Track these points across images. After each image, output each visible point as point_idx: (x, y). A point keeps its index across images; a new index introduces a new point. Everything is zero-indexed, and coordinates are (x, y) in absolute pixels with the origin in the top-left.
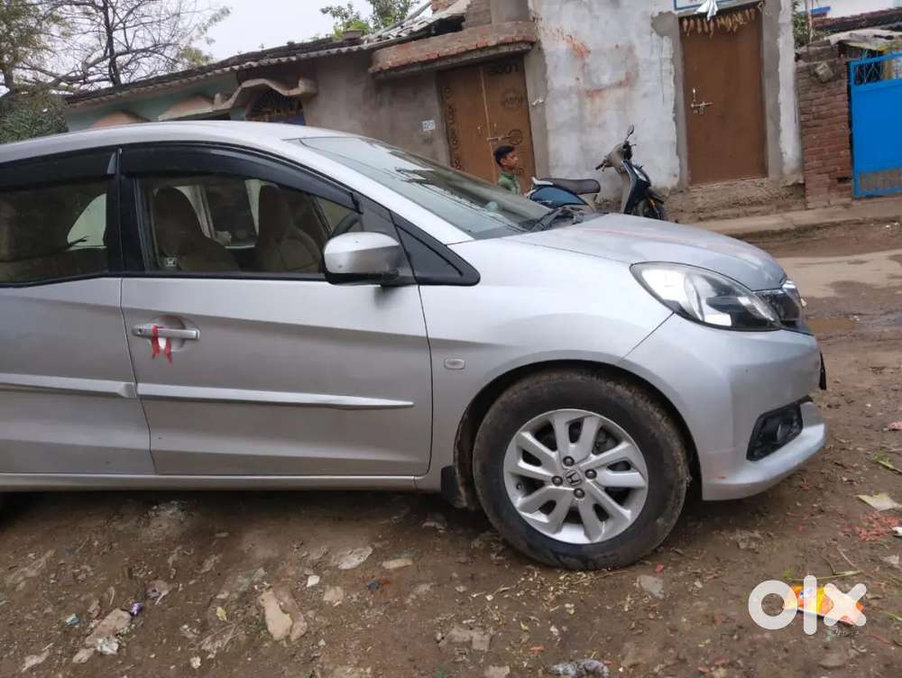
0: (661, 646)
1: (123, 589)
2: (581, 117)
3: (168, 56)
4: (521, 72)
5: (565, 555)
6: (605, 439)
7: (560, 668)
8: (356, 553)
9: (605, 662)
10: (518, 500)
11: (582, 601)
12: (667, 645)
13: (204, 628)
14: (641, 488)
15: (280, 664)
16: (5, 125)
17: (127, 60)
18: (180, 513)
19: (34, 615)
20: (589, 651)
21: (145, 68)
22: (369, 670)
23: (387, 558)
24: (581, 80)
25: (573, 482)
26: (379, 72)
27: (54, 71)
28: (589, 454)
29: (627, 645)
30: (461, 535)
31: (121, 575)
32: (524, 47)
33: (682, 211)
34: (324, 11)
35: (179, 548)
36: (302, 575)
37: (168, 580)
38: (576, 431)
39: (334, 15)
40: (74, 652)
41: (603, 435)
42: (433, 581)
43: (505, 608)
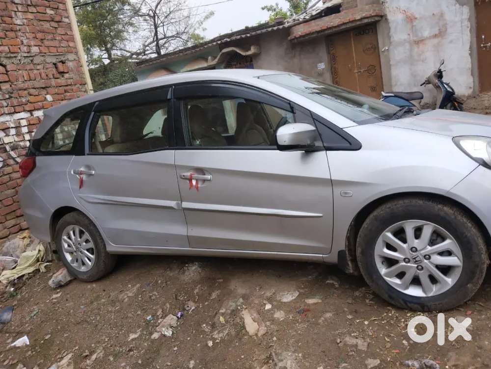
0: (473, 356)
1: (173, 305)
2: (411, 56)
3: (184, 38)
4: (375, 33)
5: (410, 302)
6: (437, 237)
7: (410, 363)
8: (290, 294)
9: (437, 362)
10: (383, 270)
11: (421, 328)
12: (475, 356)
13: (213, 326)
14: (458, 267)
15: (253, 348)
16: (108, 78)
17: (164, 42)
18: (199, 269)
19: (132, 314)
20: (427, 355)
21: (174, 46)
22: (300, 355)
23: (307, 298)
24: (411, 36)
25: (416, 261)
26: (293, 39)
27: (130, 50)
28: (426, 246)
29: (450, 354)
30: (348, 288)
31: (172, 298)
32: (377, 19)
33: (475, 109)
34: (263, 9)
35: (199, 286)
36: (262, 303)
37: (194, 302)
38: (418, 233)
39: (269, 10)
40: (151, 334)
41: (435, 235)
42: (333, 311)
43: (376, 329)
